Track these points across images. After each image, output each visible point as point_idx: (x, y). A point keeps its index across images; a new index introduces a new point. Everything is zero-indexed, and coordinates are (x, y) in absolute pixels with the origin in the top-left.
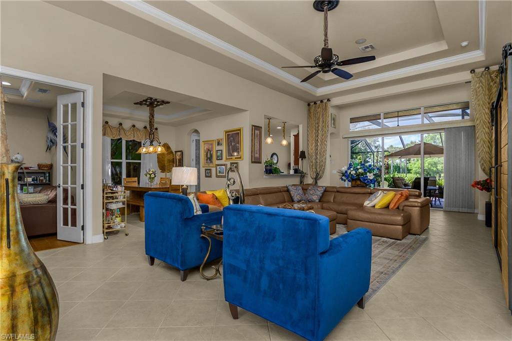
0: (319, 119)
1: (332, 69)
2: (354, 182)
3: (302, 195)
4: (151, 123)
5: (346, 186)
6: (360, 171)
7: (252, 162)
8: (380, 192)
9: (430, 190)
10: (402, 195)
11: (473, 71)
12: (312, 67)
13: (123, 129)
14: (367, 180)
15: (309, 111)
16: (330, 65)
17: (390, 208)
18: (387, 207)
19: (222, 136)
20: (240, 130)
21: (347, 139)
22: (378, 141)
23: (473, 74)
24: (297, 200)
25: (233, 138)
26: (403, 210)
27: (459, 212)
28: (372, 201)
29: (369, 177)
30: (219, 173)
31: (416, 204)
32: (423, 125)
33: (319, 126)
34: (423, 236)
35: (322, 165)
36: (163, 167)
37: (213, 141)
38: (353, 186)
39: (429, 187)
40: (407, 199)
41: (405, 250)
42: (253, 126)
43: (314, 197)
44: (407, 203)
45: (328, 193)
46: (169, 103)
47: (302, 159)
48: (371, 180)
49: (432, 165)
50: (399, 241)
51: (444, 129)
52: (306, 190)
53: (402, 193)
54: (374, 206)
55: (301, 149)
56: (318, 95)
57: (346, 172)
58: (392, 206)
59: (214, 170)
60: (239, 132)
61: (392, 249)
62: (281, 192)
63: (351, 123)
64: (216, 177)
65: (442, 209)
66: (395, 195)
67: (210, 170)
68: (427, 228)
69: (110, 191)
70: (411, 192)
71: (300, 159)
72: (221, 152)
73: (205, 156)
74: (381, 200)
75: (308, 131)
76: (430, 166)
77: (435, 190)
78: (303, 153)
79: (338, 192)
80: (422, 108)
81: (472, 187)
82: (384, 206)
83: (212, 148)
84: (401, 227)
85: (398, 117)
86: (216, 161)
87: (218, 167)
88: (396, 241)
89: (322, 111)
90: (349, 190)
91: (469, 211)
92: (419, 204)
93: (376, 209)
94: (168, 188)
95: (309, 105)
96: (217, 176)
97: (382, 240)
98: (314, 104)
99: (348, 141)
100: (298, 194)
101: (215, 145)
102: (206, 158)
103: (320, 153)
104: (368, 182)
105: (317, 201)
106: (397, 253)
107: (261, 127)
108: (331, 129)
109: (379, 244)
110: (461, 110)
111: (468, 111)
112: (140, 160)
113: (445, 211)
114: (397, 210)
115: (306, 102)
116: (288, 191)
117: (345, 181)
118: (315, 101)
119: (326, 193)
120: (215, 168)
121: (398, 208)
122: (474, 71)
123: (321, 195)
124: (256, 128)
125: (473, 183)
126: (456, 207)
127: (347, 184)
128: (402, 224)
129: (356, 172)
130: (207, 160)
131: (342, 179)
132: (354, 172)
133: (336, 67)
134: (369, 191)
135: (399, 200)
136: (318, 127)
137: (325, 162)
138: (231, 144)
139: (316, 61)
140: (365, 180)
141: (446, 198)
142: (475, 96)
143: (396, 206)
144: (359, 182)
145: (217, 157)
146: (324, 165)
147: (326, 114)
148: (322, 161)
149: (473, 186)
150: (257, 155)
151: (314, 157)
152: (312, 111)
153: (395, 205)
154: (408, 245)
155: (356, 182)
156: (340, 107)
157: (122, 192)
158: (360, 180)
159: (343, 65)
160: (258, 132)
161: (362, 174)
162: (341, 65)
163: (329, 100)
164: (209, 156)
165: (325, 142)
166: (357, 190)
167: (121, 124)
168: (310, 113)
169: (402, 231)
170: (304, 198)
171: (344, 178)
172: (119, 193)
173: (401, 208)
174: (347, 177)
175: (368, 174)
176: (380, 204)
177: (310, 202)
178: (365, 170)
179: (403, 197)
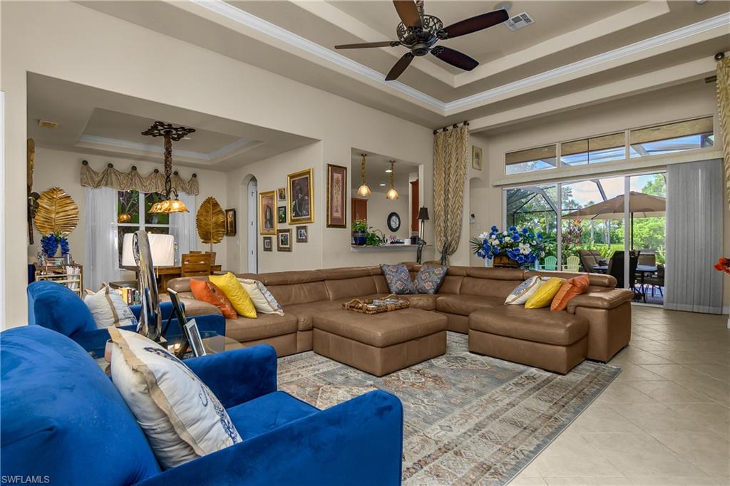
0: (450, 154)
1: (432, 47)
2: (498, 260)
3: (407, 280)
4: (168, 163)
5: (486, 266)
6: (507, 239)
7: (328, 226)
8: (535, 278)
9: (643, 272)
10: (573, 284)
11: (720, 56)
12: (393, 44)
13: (139, 177)
14: (519, 255)
15: (436, 142)
16: (426, 39)
17: (552, 308)
18: (546, 306)
19: (285, 184)
20: (308, 173)
21: (500, 188)
22: (571, 196)
23: (721, 62)
24: (397, 290)
25: (301, 185)
26: (574, 313)
27: (693, 312)
28: (519, 294)
29: (521, 251)
30: (282, 244)
31: (600, 303)
32: (628, 160)
33: (451, 166)
34: (613, 366)
35: (456, 231)
36: (206, 235)
37: (274, 192)
38: (496, 267)
39: (640, 267)
40: (584, 291)
41: (565, 400)
42: (329, 165)
43: (426, 285)
44: (583, 300)
45: (451, 278)
46: (194, 131)
47: (423, 221)
48: (526, 256)
49: (655, 231)
50: (560, 377)
51: (666, 166)
52: (417, 271)
53: (573, 280)
54: (524, 304)
55: (421, 206)
56: (446, 115)
57: (486, 241)
58: (555, 305)
59: (274, 238)
60: (308, 176)
61: (539, 398)
62: (370, 276)
63: (507, 164)
64: (278, 250)
65: (662, 306)
66: (562, 284)
67: (270, 238)
68: (627, 346)
69: (53, 275)
70: (594, 279)
71: (420, 221)
72: (283, 209)
73: (264, 216)
74: (536, 292)
75: (434, 175)
76: (651, 232)
77: (653, 272)
78: (425, 210)
79: (469, 276)
80: (626, 131)
81: (716, 270)
82: (541, 304)
83: (272, 204)
84: (564, 349)
85: (588, 151)
86: (279, 224)
87: (280, 234)
88: (555, 375)
89: (455, 141)
90: (486, 273)
91: (712, 310)
92: (605, 303)
93: (527, 309)
94: (180, 268)
95: (435, 132)
96: (280, 249)
97: (526, 374)
98: (444, 130)
99: (502, 190)
100: (398, 280)
101: (276, 197)
102: (264, 220)
103: (451, 211)
104: (521, 259)
105: (432, 291)
106: (544, 407)
107: (346, 168)
108: (471, 172)
109: (516, 384)
110: (700, 136)
111: (712, 138)
112: (168, 224)
113: (667, 311)
114: (565, 312)
115: (430, 128)
116: (382, 274)
117: (484, 257)
118: (444, 126)
119: (448, 278)
120: (276, 236)
121: (566, 309)
122: (722, 55)
123: (439, 281)
124: (334, 169)
125: (718, 263)
126: (686, 303)
127: (488, 263)
128: (567, 343)
129: (501, 242)
130: (266, 223)
131: (480, 255)
132: (497, 242)
133: (440, 43)
134: (521, 275)
135: (568, 293)
136: (449, 169)
137: (461, 226)
138: (298, 196)
139: (400, 33)
140: (515, 256)
141: (669, 286)
142: (723, 103)
143: (563, 307)
144: (505, 260)
145: (280, 217)
146: (458, 230)
147: (462, 146)
148: (456, 224)
149: (717, 267)
150: (337, 215)
151: (443, 218)
152: (440, 141)
153: (561, 303)
154: (575, 388)
155: (501, 260)
156: (488, 135)
157: (73, 276)
158: (507, 256)
159: (449, 36)
160: (340, 176)
161: (511, 246)
162: (446, 38)
163: (466, 123)
164: (268, 217)
165: (461, 193)
166: (500, 273)
167: (134, 168)
168: (437, 146)
169: (566, 356)
170: (410, 286)
171: (481, 251)
172: (70, 280)
173: (571, 310)
174: (487, 250)
175: (521, 245)
176: (533, 301)
177: (420, 293)
178: (515, 238)
179: (576, 289)
